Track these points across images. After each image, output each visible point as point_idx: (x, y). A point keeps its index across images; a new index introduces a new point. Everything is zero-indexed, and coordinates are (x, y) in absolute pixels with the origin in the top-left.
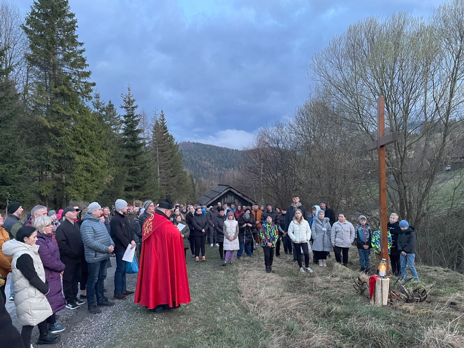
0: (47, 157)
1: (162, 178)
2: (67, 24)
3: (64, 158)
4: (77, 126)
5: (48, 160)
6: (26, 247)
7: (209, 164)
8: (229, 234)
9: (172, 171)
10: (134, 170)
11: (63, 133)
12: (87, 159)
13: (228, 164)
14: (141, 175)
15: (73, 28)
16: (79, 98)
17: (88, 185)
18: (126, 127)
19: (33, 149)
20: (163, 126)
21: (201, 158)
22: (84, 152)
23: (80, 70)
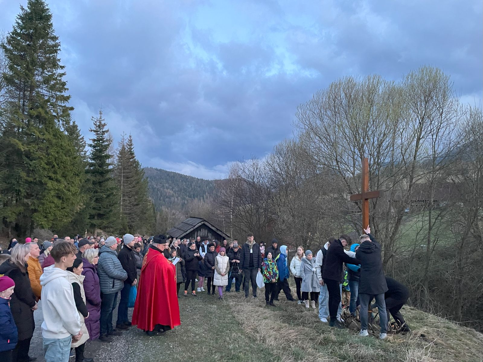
0: (18, 182)
1: (125, 206)
2: (49, 46)
3: (35, 184)
4: (51, 151)
5: (19, 185)
6: (75, 277)
7: (171, 192)
8: (221, 270)
9: (136, 199)
10: (99, 197)
11: (36, 157)
12: (60, 186)
13: (192, 193)
14: (106, 202)
15: (56, 51)
16: (55, 122)
17: (58, 213)
18: (94, 151)
19: (4, 172)
20: (130, 151)
21: (163, 186)
22: (56, 178)
23: (58, 93)
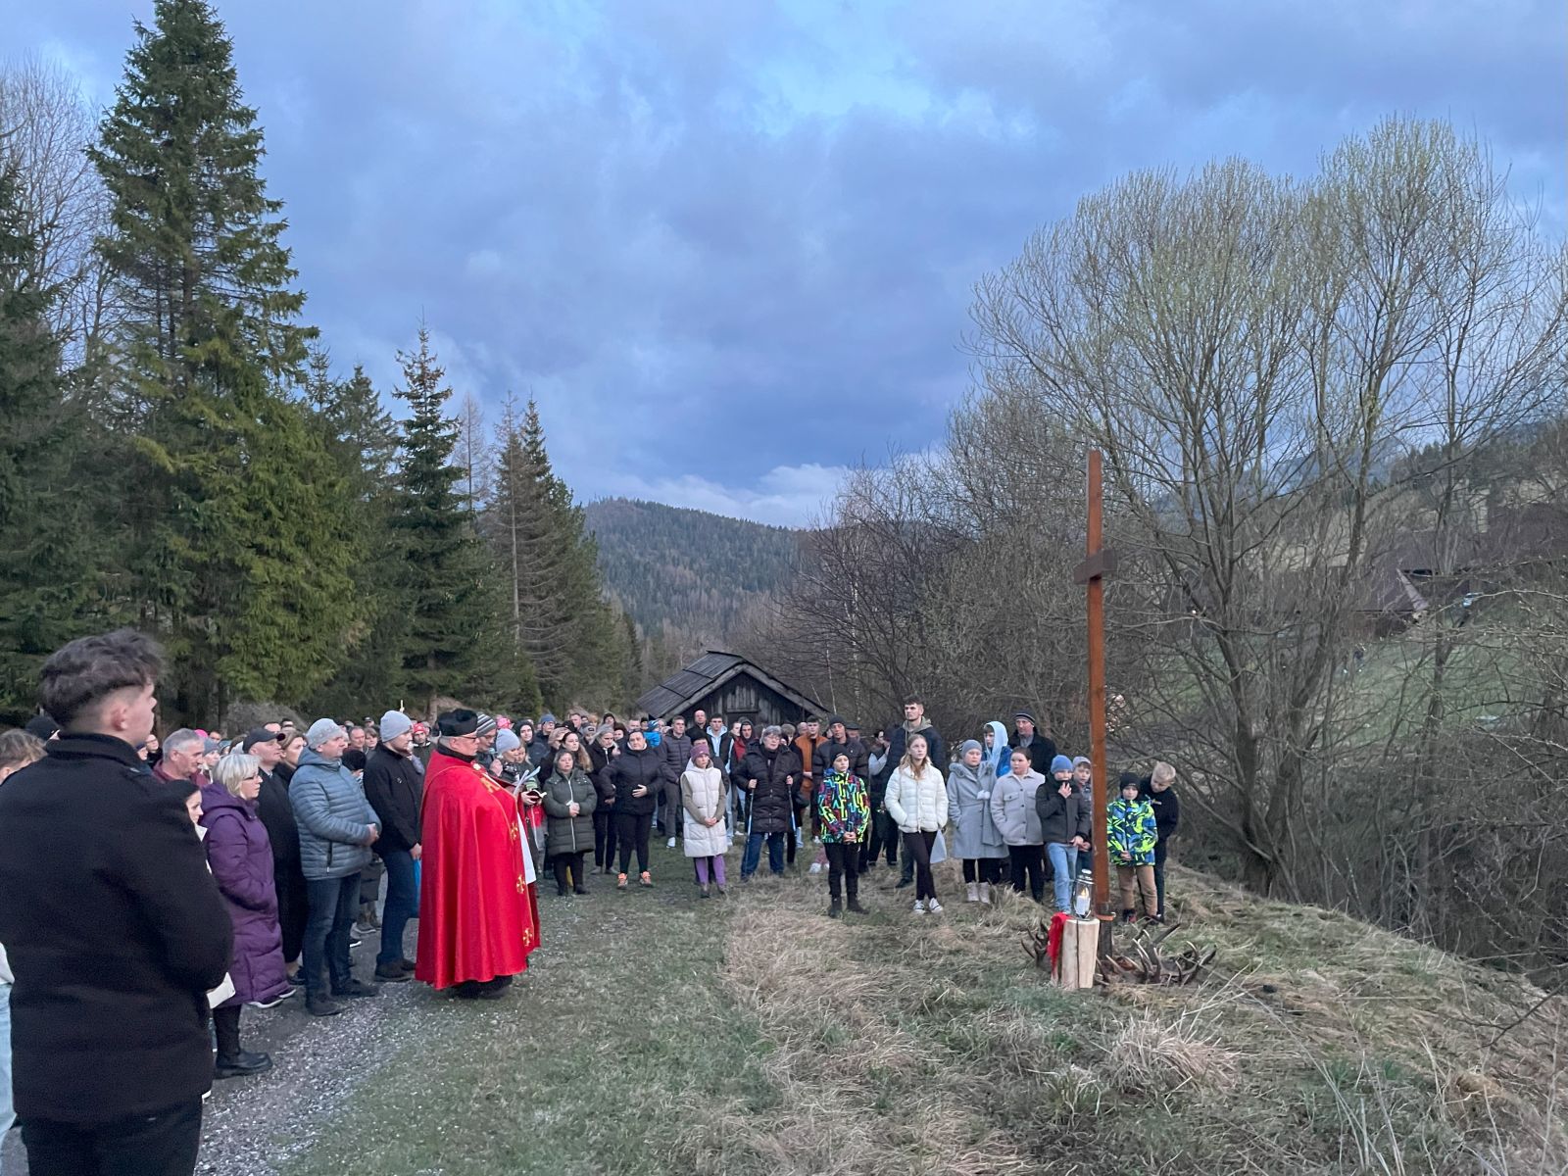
0: (164, 566)
1: (528, 625)
2: (231, 143)
3: (217, 568)
4: (257, 467)
5: (168, 575)
7: (689, 574)
8: (704, 810)
9: (560, 603)
10: (436, 601)
11: (214, 488)
12: (290, 571)
13: (753, 575)
14: (458, 616)
15: (250, 157)
16: (266, 377)
17: (292, 654)
18: (411, 460)
19: (120, 540)
20: (534, 451)
21: (663, 556)
22: (278, 548)
23: (269, 288)
